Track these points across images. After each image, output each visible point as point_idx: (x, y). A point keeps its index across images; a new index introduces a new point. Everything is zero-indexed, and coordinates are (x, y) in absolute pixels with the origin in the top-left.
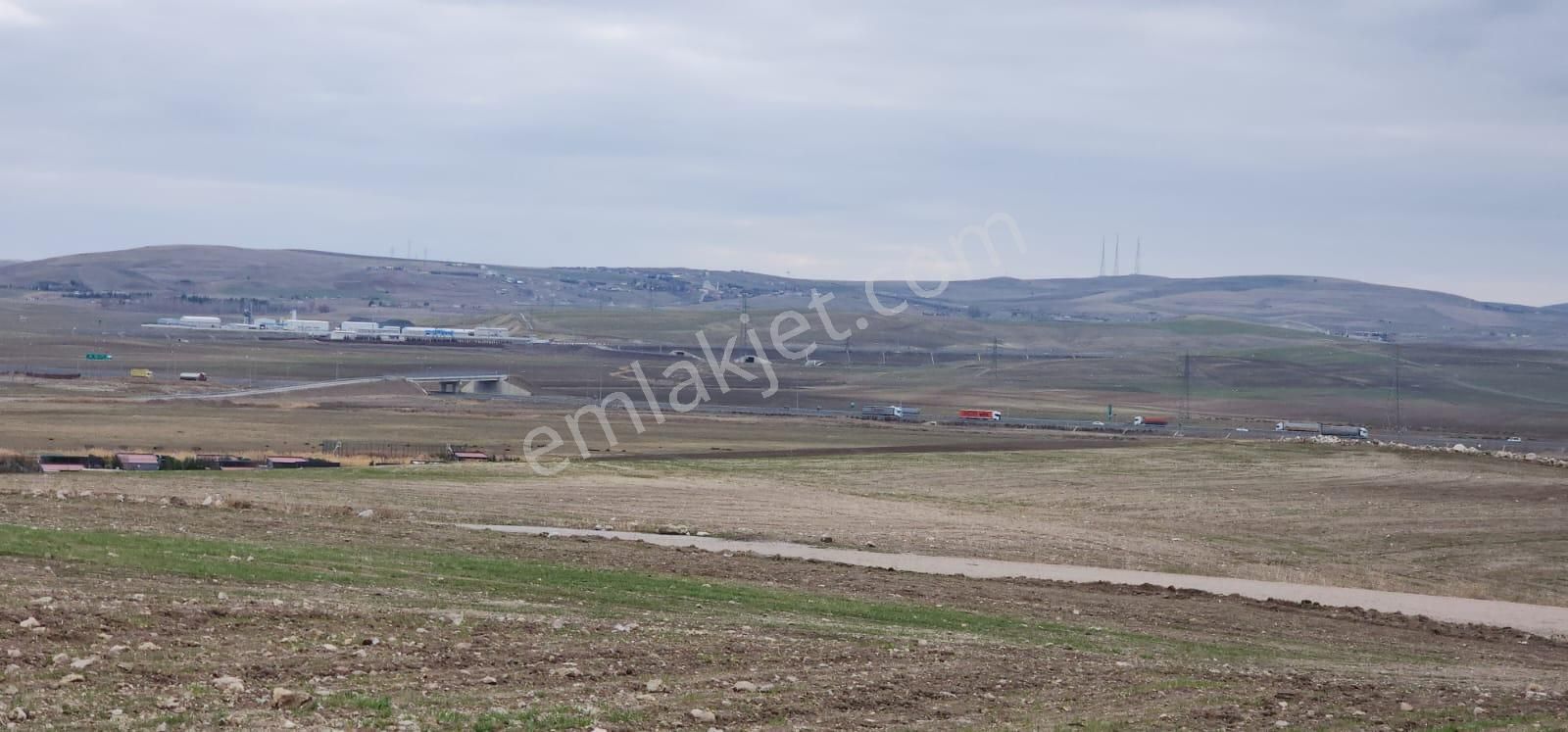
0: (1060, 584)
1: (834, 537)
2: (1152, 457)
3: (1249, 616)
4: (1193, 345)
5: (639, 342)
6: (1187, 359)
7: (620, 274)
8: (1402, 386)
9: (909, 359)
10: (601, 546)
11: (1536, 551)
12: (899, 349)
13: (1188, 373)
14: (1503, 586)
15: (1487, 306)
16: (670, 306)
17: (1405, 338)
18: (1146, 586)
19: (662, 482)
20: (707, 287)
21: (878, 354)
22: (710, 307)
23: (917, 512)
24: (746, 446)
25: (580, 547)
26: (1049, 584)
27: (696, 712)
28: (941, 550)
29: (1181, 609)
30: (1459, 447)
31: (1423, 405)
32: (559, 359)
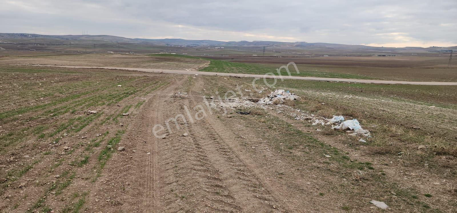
0: (87, 68)
1: (56, 64)
2: (93, 55)
3: (109, 70)
4: (95, 43)
5: (21, 43)
6: (95, 44)
7: (17, 34)
8: (119, 47)
9: (59, 45)
10: (26, 66)
11: (137, 63)
12: (57, 43)
13: (95, 46)
14: (134, 67)
15: (128, 39)
16: (24, 38)
17: (119, 42)
18: (97, 68)
19: (29, 59)
20: (29, 36)
21: (55, 44)
22: (30, 38)
23: (65, 62)
24: (41, 55)
25: (23, 66)
26: (86, 68)
27: (52, 82)
28: (70, 65)
29: (102, 70)
30: (127, 53)
31: (122, 49)
32: (9, 45)
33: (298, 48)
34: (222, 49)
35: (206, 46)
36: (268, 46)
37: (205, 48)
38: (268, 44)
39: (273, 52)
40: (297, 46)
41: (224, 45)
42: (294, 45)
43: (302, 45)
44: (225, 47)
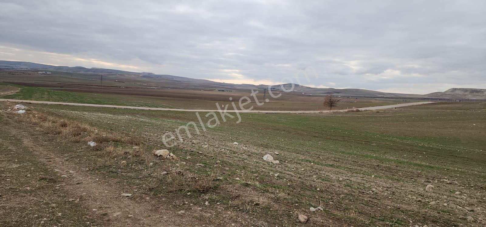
33: (145, 79)
34: (48, 74)
35: (26, 70)
36: (109, 75)
37: (24, 72)
38: (111, 73)
39: (116, 81)
40: (144, 76)
41: (51, 69)
42: (141, 76)
43: (149, 76)
44: (53, 73)
